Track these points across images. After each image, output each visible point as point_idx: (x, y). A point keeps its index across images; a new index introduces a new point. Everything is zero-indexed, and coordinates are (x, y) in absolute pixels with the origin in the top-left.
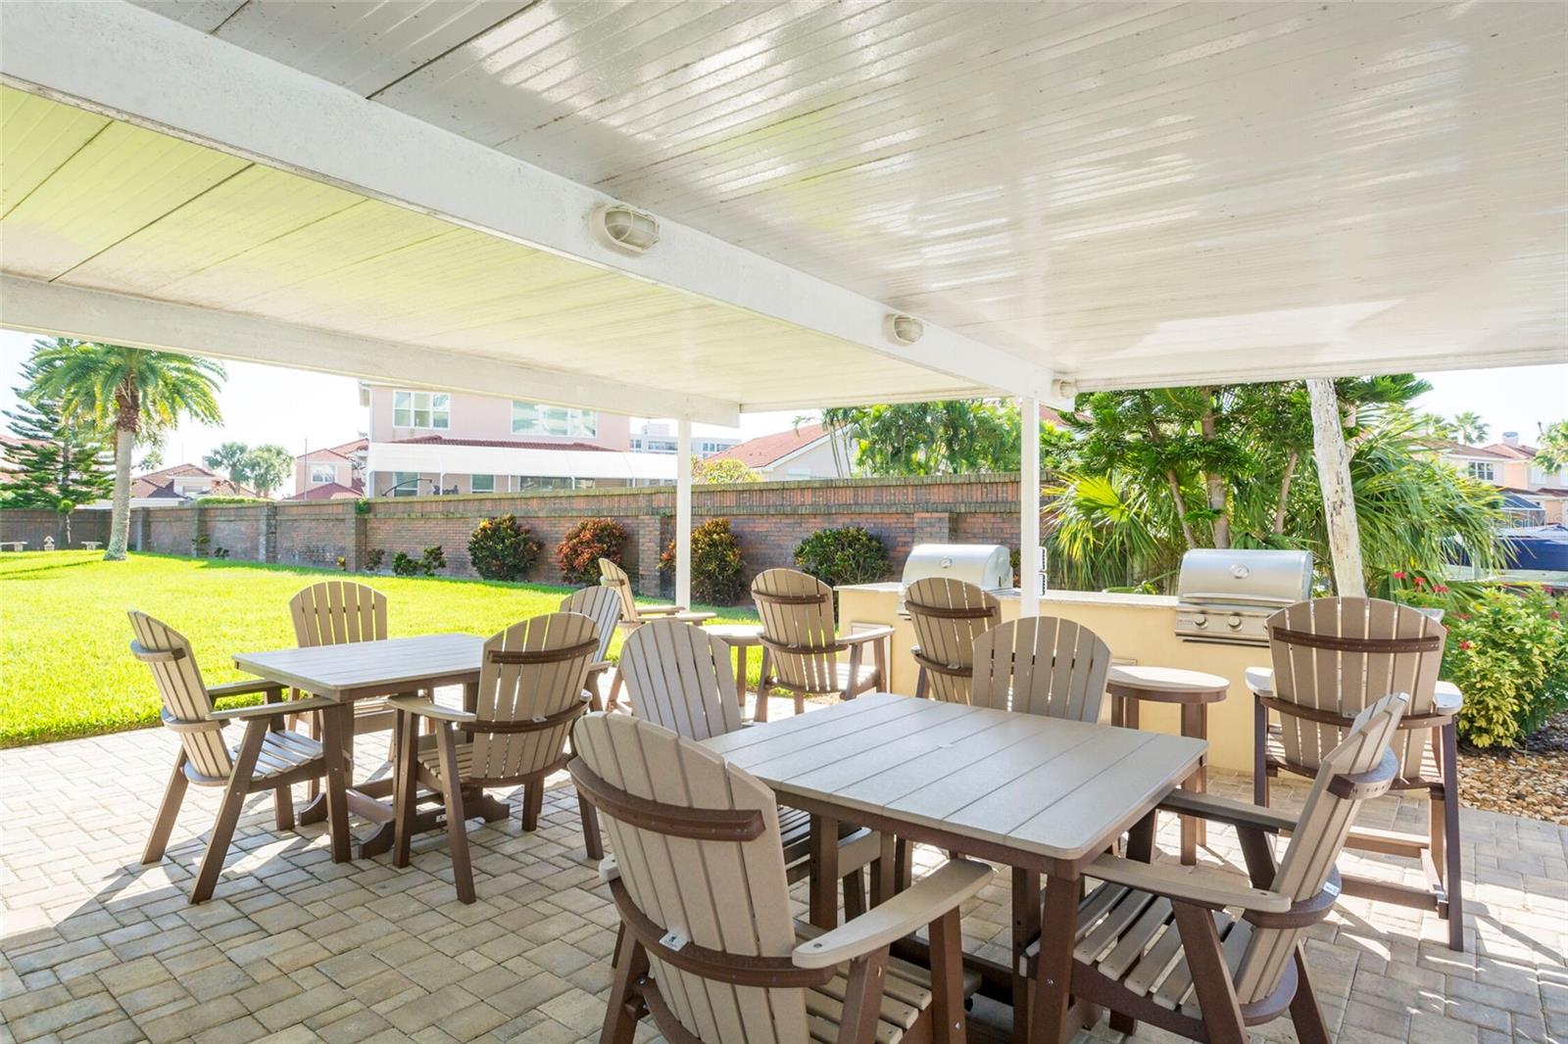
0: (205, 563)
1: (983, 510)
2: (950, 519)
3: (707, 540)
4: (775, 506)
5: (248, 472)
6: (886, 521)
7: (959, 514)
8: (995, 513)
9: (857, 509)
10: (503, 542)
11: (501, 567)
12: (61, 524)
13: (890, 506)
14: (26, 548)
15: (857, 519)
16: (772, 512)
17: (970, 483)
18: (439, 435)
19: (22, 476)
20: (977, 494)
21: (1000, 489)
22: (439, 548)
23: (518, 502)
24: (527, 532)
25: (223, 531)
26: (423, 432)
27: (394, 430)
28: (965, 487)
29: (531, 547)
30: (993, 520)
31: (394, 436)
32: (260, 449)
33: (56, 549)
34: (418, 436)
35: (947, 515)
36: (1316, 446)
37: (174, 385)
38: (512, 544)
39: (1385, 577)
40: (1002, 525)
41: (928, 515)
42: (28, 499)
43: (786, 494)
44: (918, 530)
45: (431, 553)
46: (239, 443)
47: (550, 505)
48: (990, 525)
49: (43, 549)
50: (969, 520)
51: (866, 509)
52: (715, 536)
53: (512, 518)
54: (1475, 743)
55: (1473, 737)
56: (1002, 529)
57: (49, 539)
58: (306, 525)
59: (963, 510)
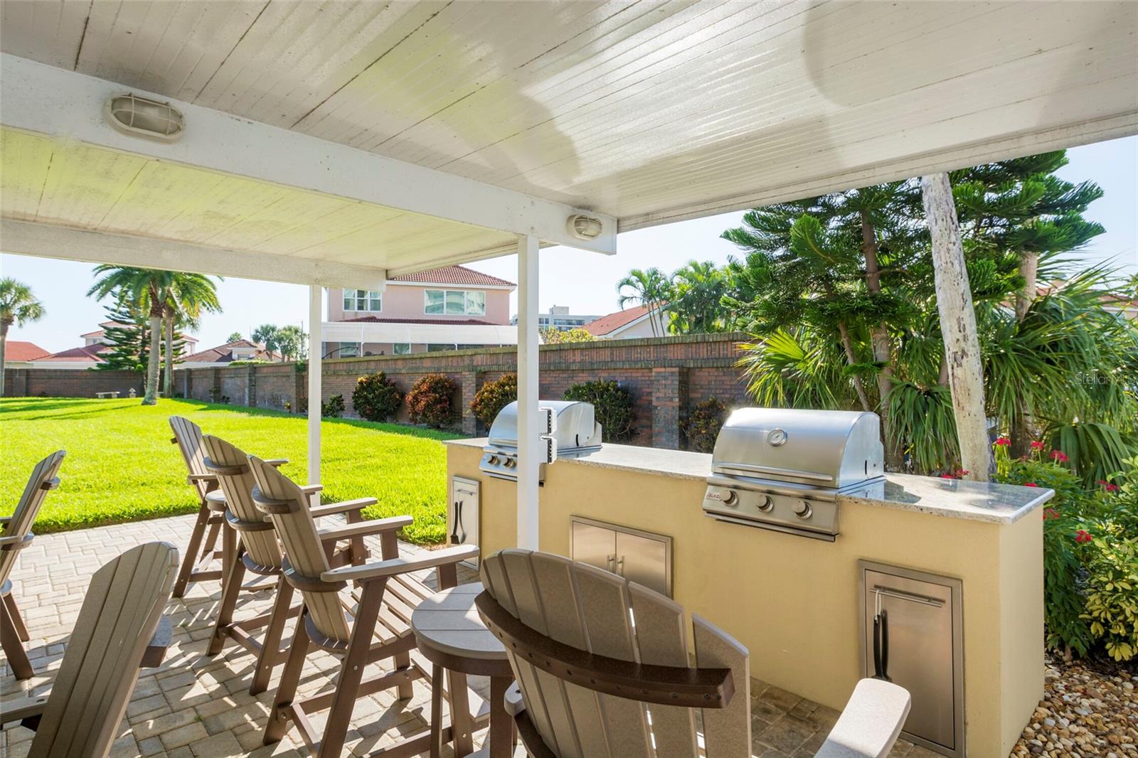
0: (205, 407)
1: (707, 365)
2: (679, 372)
3: (500, 391)
4: (554, 363)
5: (276, 344)
6: (634, 375)
7: (689, 368)
8: (717, 367)
9: (613, 366)
10: (374, 393)
11: (372, 411)
12: (140, 380)
13: (636, 362)
14: (119, 396)
15: (613, 373)
16: (552, 368)
17: (697, 343)
18: (375, 315)
19: (116, 348)
20: (703, 352)
21: (721, 347)
22: (341, 396)
23: (390, 362)
24: (393, 385)
25: (229, 385)
26: (363, 314)
27: (344, 313)
28: (694, 346)
29: (395, 397)
30: (716, 374)
31: (344, 317)
32: (285, 329)
33: (137, 397)
34: (359, 317)
35: (677, 370)
36: (937, 290)
37: (184, 285)
38: (380, 394)
39: (1057, 429)
40: (723, 378)
41: (663, 370)
42: (119, 364)
43: (563, 354)
44: (655, 382)
45: (334, 400)
46: (271, 325)
47: (409, 364)
48: (714, 378)
49: (129, 397)
50: (697, 374)
51: (619, 365)
52: (507, 388)
53: (383, 375)
54: (1110, 653)
55: (1108, 646)
56: (723, 381)
57: (133, 390)
58: (271, 380)
59: (692, 366)
